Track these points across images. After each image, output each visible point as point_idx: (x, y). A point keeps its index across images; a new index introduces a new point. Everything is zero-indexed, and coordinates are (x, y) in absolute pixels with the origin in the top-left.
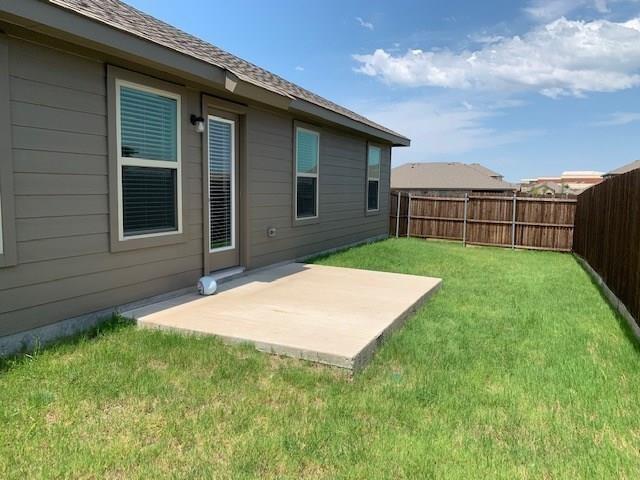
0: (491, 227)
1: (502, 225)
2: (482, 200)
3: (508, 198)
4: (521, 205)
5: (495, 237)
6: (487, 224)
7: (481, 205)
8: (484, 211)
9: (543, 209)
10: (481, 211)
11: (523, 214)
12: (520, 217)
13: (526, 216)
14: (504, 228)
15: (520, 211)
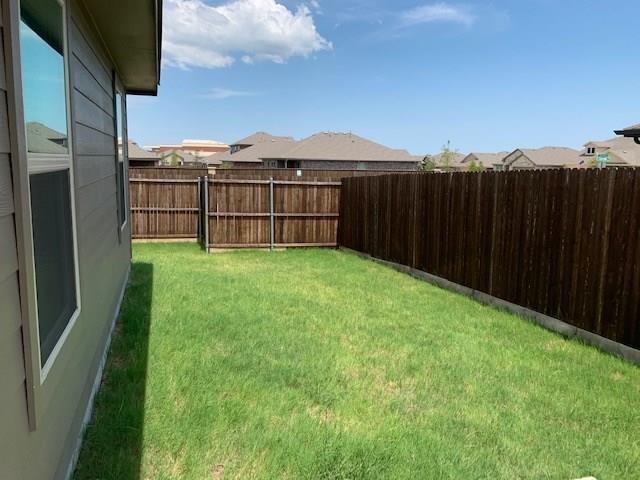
0: (243, 222)
1: (257, 218)
2: (227, 185)
3: (263, 182)
4: (278, 190)
5: (248, 236)
6: (238, 218)
7: (227, 192)
8: (232, 199)
9: (305, 195)
10: (228, 199)
11: (282, 202)
12: (278, 206)
13: (285, 206)
14: (260, 221)
15: (278, 200)
